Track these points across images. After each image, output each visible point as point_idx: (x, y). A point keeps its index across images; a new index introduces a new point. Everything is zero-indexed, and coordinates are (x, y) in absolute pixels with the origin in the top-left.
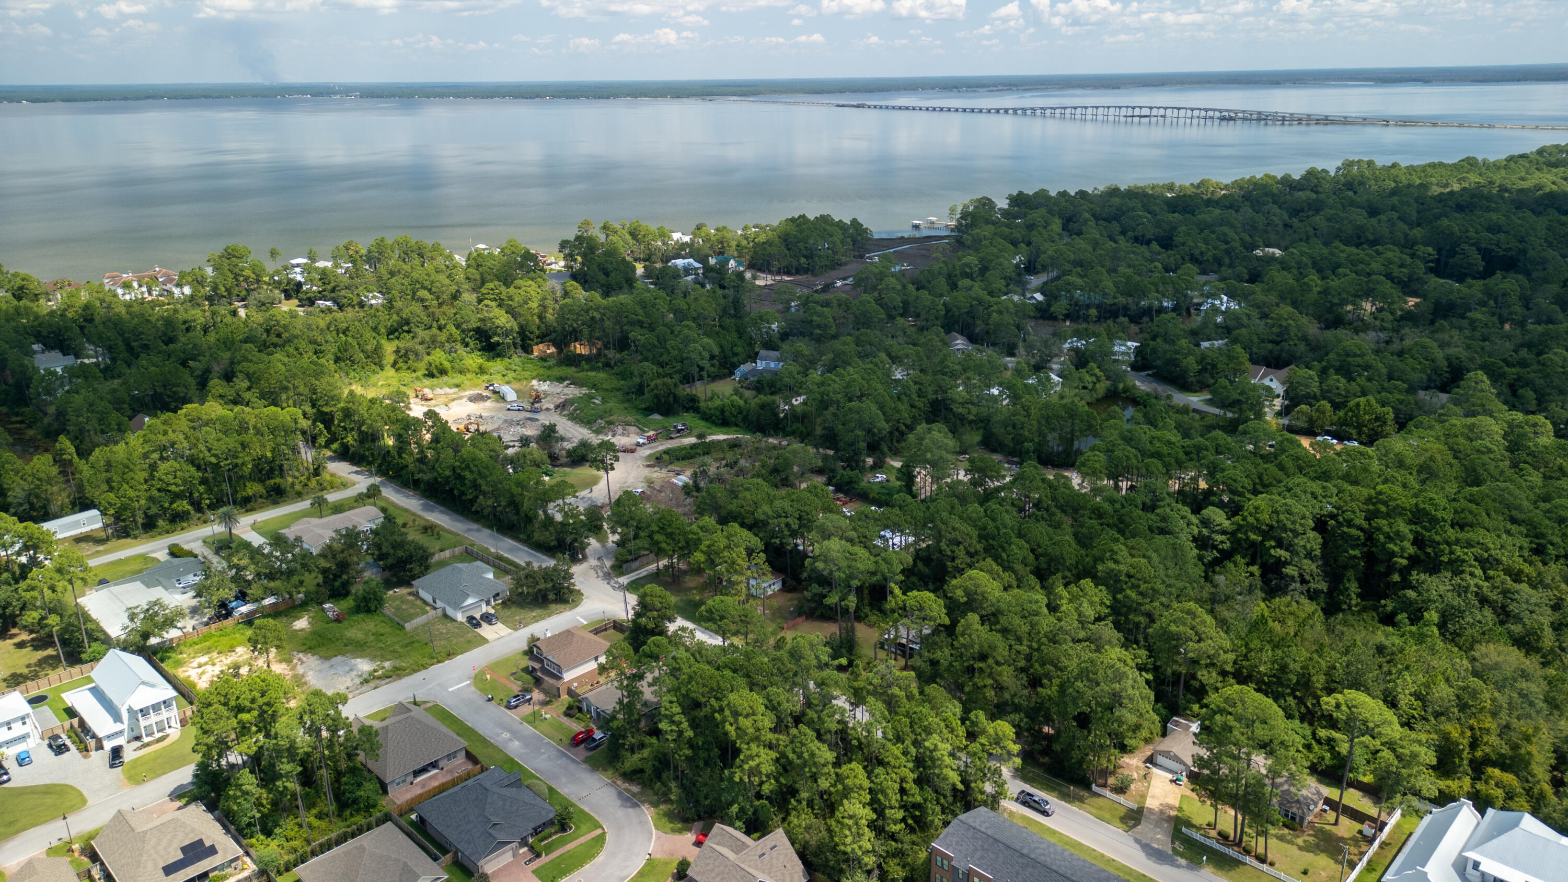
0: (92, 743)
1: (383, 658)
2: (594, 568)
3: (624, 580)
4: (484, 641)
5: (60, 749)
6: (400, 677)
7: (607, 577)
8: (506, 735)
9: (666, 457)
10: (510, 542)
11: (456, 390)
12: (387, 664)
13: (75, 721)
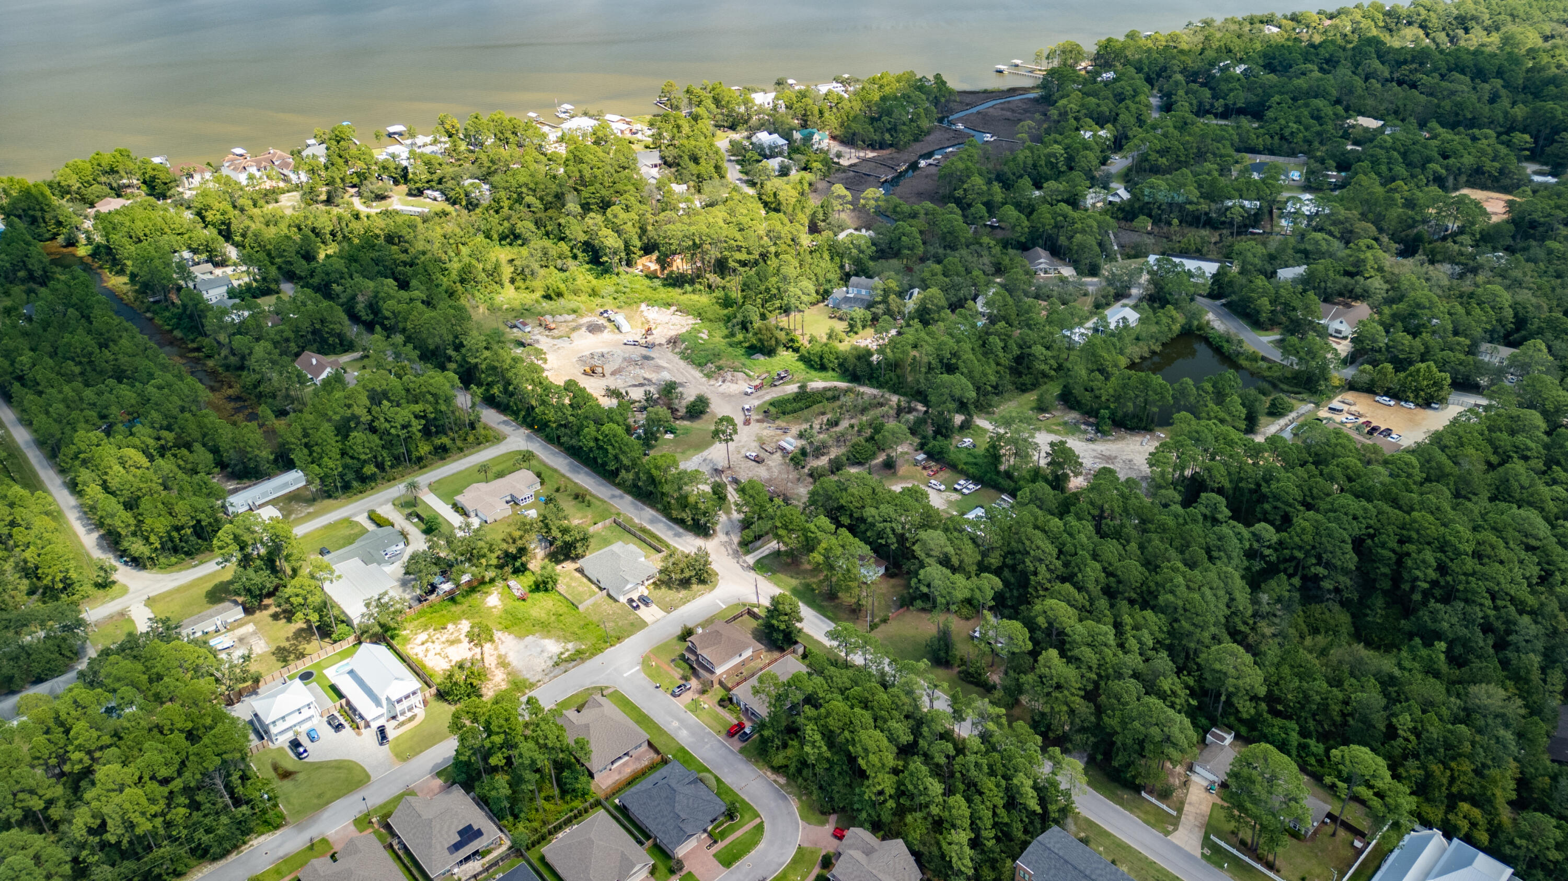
0: (362, 724)
1: (567, 640)
2: (724, 544)
3: (751, 559)
4: (643, 624)
5: (338, 728)
6: (583, 660)
7: (736, 554)
8: (676, 724)
9: (773, 410)
10: (649, 512)
11: (573, 316)
12: (570, 646)
13: (343, 701)
